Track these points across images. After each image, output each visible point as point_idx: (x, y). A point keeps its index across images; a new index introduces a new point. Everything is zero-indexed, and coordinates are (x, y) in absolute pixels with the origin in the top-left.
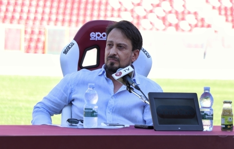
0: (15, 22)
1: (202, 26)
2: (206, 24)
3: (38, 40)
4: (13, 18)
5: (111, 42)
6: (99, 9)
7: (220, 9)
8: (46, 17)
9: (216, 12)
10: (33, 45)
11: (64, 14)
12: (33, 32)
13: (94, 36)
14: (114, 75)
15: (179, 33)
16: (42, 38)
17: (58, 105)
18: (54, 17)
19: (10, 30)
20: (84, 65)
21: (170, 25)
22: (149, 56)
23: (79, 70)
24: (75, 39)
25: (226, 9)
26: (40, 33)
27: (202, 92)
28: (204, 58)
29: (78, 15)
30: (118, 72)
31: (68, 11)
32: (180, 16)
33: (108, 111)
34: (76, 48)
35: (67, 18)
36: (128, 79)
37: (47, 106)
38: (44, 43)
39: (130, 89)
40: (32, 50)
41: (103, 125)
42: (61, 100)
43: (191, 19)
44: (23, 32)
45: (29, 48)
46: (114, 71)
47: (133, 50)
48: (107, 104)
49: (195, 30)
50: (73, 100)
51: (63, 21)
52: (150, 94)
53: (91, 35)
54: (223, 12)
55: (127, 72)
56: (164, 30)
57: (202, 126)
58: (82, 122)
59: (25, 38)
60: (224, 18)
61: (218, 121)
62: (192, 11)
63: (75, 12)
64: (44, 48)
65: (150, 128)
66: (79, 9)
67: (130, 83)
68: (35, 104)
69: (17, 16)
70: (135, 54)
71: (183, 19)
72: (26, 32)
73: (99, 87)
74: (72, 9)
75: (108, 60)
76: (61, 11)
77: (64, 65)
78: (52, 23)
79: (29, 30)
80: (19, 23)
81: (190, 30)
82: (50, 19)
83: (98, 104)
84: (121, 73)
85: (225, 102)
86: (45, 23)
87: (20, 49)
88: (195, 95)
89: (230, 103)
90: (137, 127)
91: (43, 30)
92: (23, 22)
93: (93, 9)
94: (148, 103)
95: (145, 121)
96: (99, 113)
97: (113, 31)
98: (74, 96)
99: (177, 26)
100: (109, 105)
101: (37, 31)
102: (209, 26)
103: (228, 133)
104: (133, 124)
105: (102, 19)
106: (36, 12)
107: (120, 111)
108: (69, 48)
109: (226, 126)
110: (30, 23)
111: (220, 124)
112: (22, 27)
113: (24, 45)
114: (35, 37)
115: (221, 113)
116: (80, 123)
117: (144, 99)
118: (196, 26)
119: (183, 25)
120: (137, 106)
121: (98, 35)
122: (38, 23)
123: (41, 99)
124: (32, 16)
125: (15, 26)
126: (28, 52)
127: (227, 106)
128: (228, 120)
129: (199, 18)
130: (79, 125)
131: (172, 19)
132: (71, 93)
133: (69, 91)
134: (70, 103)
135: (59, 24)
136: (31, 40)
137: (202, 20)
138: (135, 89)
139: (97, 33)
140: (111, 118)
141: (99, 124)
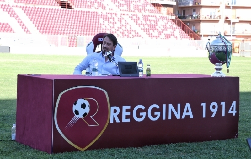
0: (65, 34)
1: (138, 36)
2: (139, 35)
3: (74, 42)
4: (64, 33)
5: (105, 42)
6: (98, 29)
7: (144, 29)
8: (77, 32)
9: (143, 30)
10: (72, 43)
11: (84, 31)
12: (71, 39)
13: (100, 39)
14: (104, 55)
15: (129, 38)
16: (75, 40)
17: (84, 67)
18: (80, 32)
19: (63, 37)
20: (96, 51)
21: (125, 35)
22: (121, 47)
23: (94, 52)
24: (92, 41)
25: (146, 29)
26: (74, 39)
27: (139, 61)
28: (138, 48)
29: (89, 31)
30: (106, 53)
31: (85, 30)
32: (129, 32)
33: (102, 69)
34: (92, 44)
35: (85, 33)
36: (110, 56)
37: (80, 67)
38: (76, 42)
39: (110, 60)
40: (72, 46)
41: (100, 75)
42: (85, 65)
43: (133, 33)
44: (68, 38)
45: (70, 44)
46: (104, 53)
47: (114, 45)
48: (102, 66)
49: (135, 37)
50: (90, 65)
51: (84, 34)
52: (118, 62)
53: (98, 39)
54: (145, 31)
55: (109, 54)
56: (123, 37)
57: (139, 74)
58: (91, 73)
59: (69, 41)
60: (146, 33)
61: (145, 73)
62: (134, 30)
63: (88, 30)
64: (76, 45)
65: (119, 76)
66: (90, 29)
67: (111, 58)
68: (76, 66)
69: (65, 32)
70: (114, 47)
71: (130, 33)
72: (69, 38)
73: (100, 60)
74: (87, 29)
75: (103, 49)
76: (83, 30)
77: (87, 51)
78: (79, 35)
79: (70, 37)
80: (63, 35)
81: (133, 38)
82: (78, 33)
83: (98, 66)
84: (107, 54)
85: (148, 65)
86: (76, 35)
87: (67, 45)
88: (136, 62)
89: (150, 65)
90: (113, 75)
91: (76, 37)
92: (68, 34)
93: (95, 29)
94: (118, 66)
95: (118, 73)
96: (98, 69)
97: (106, 37)
98: (90, 63)
99: (128, 36)
100: (103, 67)
101: (73, 38)
102: (140, 36)
103: (148, 77)
104: (112, 74)
105: (101, 32)
106: (73, 30)
107: (107, 69)
108: (89, 44)
109: (148, 74)
110: (71, 35)
111: (146, 74)
112: (67, 36)
113: (68, 43)
114: (73, 40)
115: (146, 69)
116: (91, 74)
117: (116, 64)
118: (135, 36)
119: (130, 35)
120: (114, 68)
121: (102, 39)
122: (73, 35)
123: (78, 64)
124: (71, 32)
125: (65, 36)
126: (70, 46)
127: (148, 67)
128: (149, 72)
129: (136, 33)
130: (90, 75)
131: (126, 33)
132: (89, 62)
133: (88, 61)
134: (89, 66)
135: (82, 35)
136: (71, 41)
137: (138, 33)
138: (113, 61)
139: (101, 38)
140: (103, 72)
141: (98, 74)
